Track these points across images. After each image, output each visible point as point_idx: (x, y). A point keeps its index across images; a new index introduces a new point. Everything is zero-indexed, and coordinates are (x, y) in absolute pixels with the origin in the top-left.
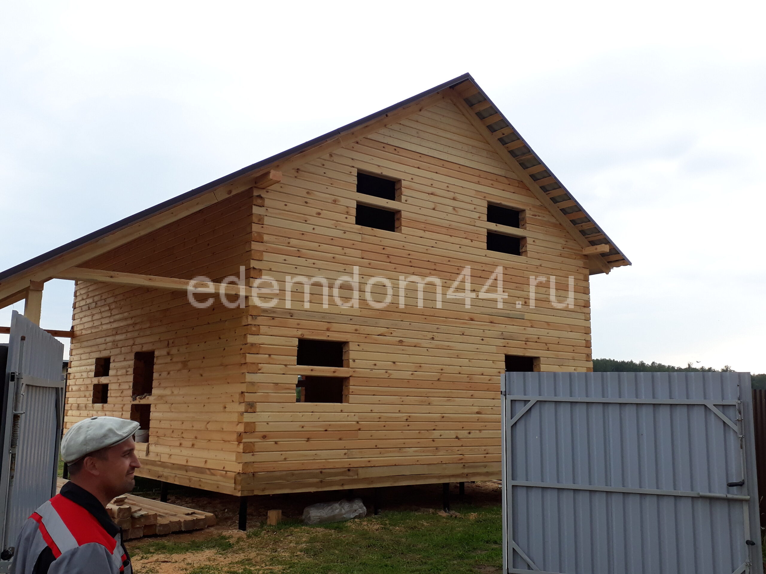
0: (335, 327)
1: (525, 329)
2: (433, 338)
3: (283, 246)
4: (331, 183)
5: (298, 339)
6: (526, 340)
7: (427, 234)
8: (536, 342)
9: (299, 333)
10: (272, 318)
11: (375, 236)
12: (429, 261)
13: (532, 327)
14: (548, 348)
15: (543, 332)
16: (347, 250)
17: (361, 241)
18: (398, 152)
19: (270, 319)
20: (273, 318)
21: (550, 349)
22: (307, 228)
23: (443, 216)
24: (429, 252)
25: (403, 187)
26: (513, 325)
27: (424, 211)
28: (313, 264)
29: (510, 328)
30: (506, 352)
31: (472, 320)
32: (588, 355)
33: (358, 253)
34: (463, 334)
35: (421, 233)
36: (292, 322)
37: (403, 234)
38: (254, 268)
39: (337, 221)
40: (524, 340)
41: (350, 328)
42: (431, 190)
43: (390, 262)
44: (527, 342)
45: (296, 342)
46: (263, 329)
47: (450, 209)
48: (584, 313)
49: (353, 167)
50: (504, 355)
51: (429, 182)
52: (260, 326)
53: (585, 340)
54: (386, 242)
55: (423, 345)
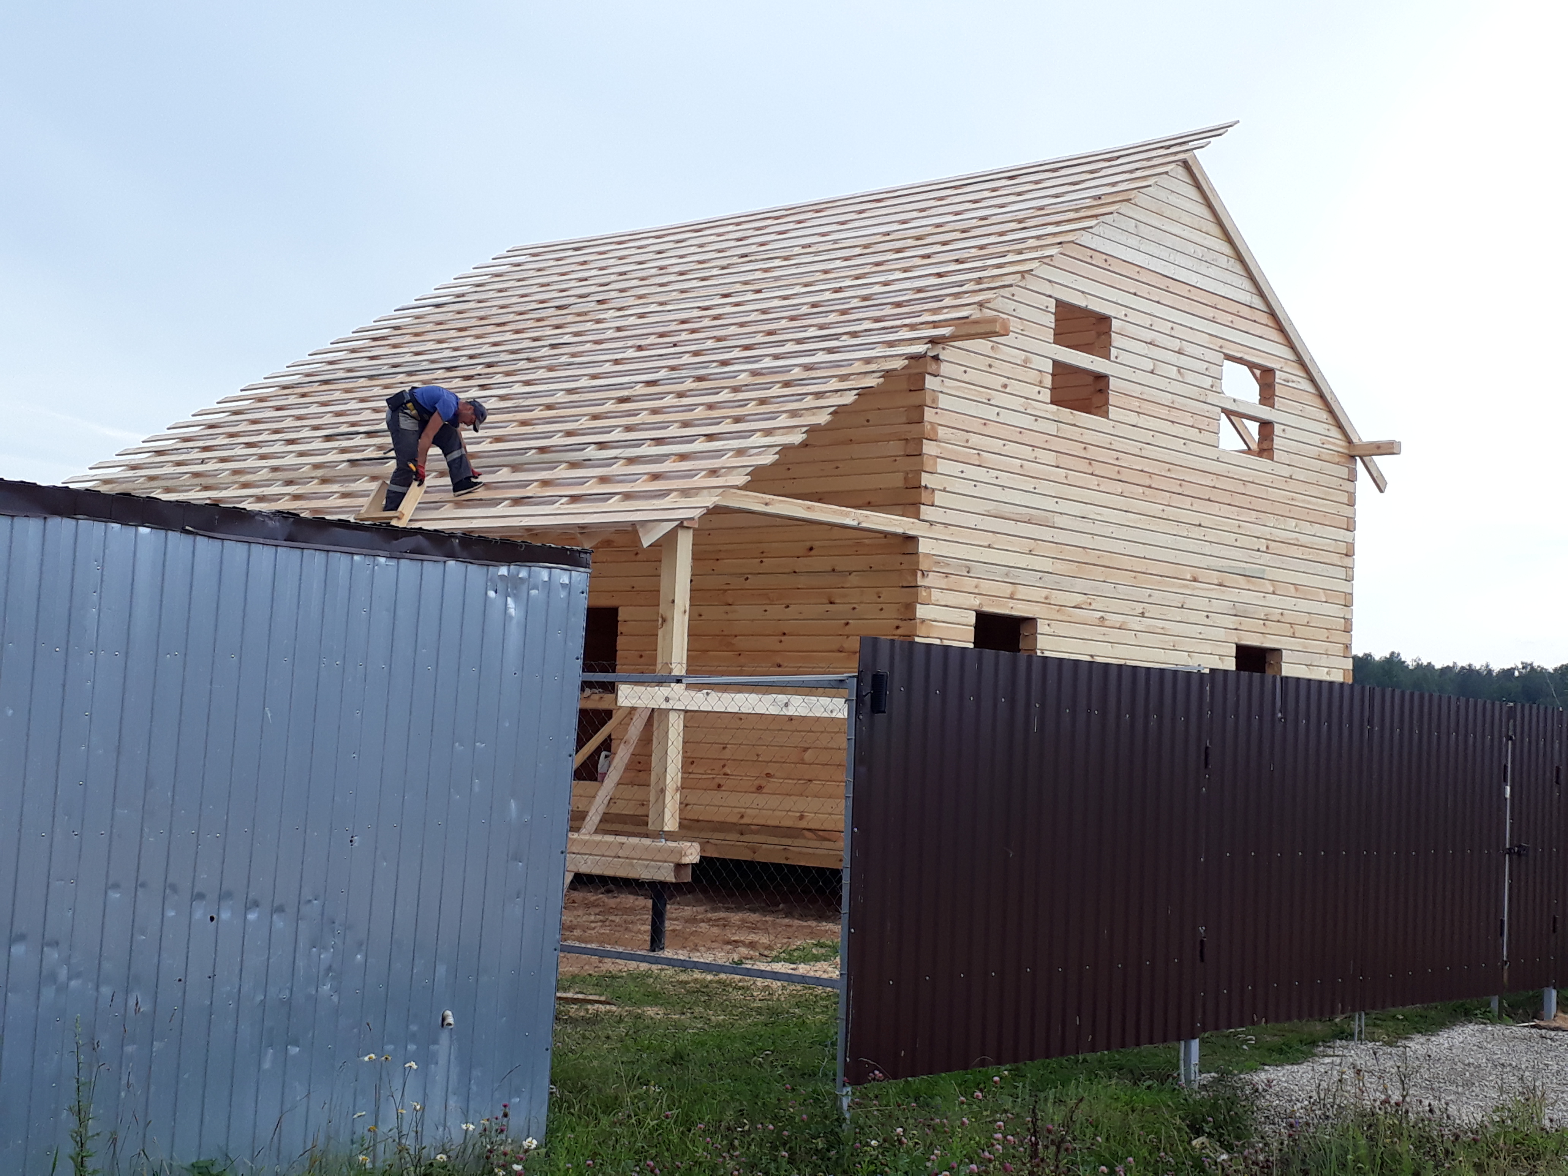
0: (1022, 592)
1: (1264, 597)
2: (1143, 615)
3: (960, 446)
4: (1022, 328)
5: (974, 613)
6: (1265, 618)
7: (1142, 421)
8: (1278, 621)
9: (976, 602)
10: (944, 575)
11: (1074, 425)
12: (1142, 471)
13: (1274, 593)
14: (1294, 633)
15: (1289, 603)
16: (1039, 453)
17: (1055, 434)
18: (1110, 265)
19: (943, 577)
20: (947, 575)
21: (1296, 635)
22: (990, 413)
23: (1162, 383)
24: (1143, 454)
25: (1114, 332)
26: (1249, 590)
27: (1140, 377)
28: (995, 479)
29: (1246, 596)
30: (1236, 640)
31: (1195, 580)
32: (1347, 646)
33: (1051, 457)
34: (1182, 607)
35: (1133, 418)
36: (969, 584)
37: (1110, 420)
38: (926, 487)
39: (1027, 398)
40: (1262, 617)
41: (1039, 594)
42: (1148, 335)
43: (1092, 474)
44: (1266, 622)
45: (972, 619)
46: (936, 595)
47: (1173, 372)
48: (1346, 567)
49: (1050, 296)
50: (1234, 646)
51: (1147, 321)
52: (932, 590)
53: (1344, 618)
54: (1089, 437)
55: (1130, 626)
